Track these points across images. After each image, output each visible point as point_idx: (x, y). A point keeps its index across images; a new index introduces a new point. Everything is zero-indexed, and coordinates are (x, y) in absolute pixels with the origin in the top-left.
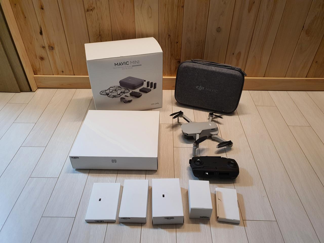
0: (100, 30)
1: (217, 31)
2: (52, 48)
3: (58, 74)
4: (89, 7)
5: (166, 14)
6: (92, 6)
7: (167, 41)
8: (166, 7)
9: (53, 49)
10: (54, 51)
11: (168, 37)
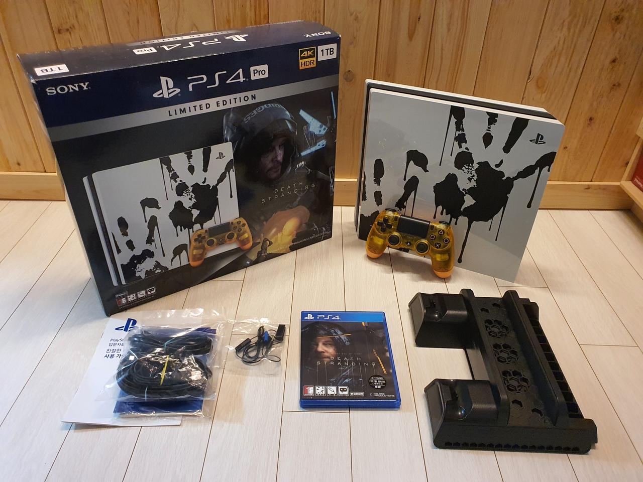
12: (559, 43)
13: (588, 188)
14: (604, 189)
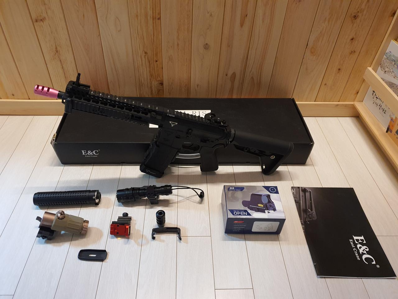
0: (56, 45)
1: (205, 48)
3: (8, 98)
4: (38, 17)
5: (139, 27)
6: (41, 16)
7: (143, 59)
8: (138, 19)
11: (144, 54)
12: (323, 29)
13: (337, 105)
14: (346, 106)
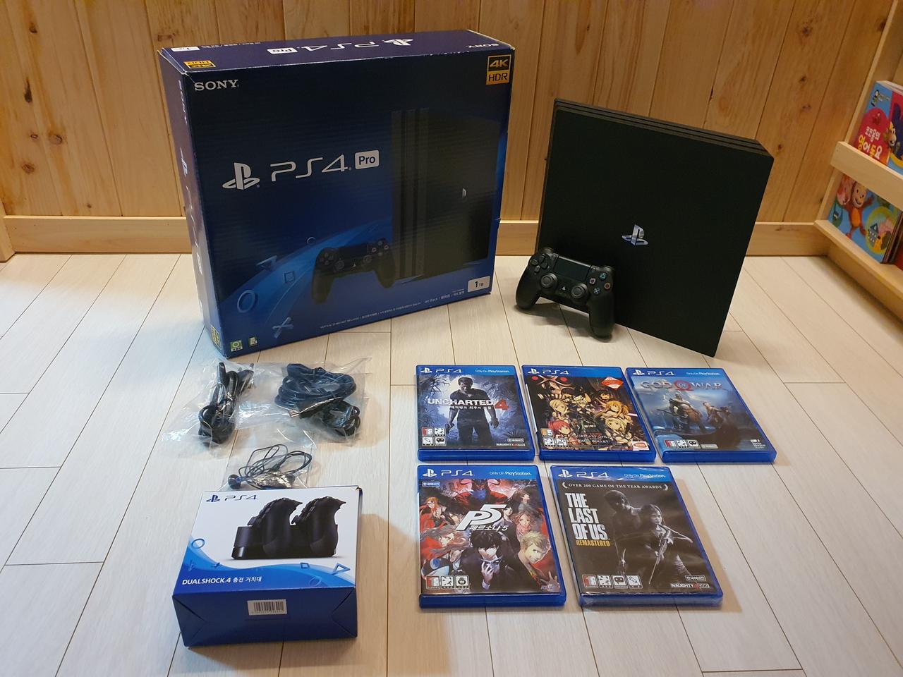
2: (58, 138)
3: (76, 213)
4: (162, 30)
6: (170, 28)
9: (61, 142)
10: (64, 146)
12: (743, 57)
13: (780, 229)
14: (798, 230)
